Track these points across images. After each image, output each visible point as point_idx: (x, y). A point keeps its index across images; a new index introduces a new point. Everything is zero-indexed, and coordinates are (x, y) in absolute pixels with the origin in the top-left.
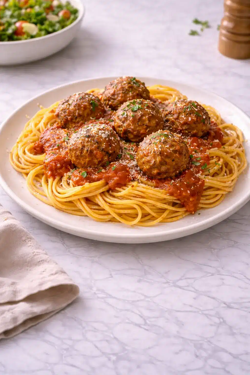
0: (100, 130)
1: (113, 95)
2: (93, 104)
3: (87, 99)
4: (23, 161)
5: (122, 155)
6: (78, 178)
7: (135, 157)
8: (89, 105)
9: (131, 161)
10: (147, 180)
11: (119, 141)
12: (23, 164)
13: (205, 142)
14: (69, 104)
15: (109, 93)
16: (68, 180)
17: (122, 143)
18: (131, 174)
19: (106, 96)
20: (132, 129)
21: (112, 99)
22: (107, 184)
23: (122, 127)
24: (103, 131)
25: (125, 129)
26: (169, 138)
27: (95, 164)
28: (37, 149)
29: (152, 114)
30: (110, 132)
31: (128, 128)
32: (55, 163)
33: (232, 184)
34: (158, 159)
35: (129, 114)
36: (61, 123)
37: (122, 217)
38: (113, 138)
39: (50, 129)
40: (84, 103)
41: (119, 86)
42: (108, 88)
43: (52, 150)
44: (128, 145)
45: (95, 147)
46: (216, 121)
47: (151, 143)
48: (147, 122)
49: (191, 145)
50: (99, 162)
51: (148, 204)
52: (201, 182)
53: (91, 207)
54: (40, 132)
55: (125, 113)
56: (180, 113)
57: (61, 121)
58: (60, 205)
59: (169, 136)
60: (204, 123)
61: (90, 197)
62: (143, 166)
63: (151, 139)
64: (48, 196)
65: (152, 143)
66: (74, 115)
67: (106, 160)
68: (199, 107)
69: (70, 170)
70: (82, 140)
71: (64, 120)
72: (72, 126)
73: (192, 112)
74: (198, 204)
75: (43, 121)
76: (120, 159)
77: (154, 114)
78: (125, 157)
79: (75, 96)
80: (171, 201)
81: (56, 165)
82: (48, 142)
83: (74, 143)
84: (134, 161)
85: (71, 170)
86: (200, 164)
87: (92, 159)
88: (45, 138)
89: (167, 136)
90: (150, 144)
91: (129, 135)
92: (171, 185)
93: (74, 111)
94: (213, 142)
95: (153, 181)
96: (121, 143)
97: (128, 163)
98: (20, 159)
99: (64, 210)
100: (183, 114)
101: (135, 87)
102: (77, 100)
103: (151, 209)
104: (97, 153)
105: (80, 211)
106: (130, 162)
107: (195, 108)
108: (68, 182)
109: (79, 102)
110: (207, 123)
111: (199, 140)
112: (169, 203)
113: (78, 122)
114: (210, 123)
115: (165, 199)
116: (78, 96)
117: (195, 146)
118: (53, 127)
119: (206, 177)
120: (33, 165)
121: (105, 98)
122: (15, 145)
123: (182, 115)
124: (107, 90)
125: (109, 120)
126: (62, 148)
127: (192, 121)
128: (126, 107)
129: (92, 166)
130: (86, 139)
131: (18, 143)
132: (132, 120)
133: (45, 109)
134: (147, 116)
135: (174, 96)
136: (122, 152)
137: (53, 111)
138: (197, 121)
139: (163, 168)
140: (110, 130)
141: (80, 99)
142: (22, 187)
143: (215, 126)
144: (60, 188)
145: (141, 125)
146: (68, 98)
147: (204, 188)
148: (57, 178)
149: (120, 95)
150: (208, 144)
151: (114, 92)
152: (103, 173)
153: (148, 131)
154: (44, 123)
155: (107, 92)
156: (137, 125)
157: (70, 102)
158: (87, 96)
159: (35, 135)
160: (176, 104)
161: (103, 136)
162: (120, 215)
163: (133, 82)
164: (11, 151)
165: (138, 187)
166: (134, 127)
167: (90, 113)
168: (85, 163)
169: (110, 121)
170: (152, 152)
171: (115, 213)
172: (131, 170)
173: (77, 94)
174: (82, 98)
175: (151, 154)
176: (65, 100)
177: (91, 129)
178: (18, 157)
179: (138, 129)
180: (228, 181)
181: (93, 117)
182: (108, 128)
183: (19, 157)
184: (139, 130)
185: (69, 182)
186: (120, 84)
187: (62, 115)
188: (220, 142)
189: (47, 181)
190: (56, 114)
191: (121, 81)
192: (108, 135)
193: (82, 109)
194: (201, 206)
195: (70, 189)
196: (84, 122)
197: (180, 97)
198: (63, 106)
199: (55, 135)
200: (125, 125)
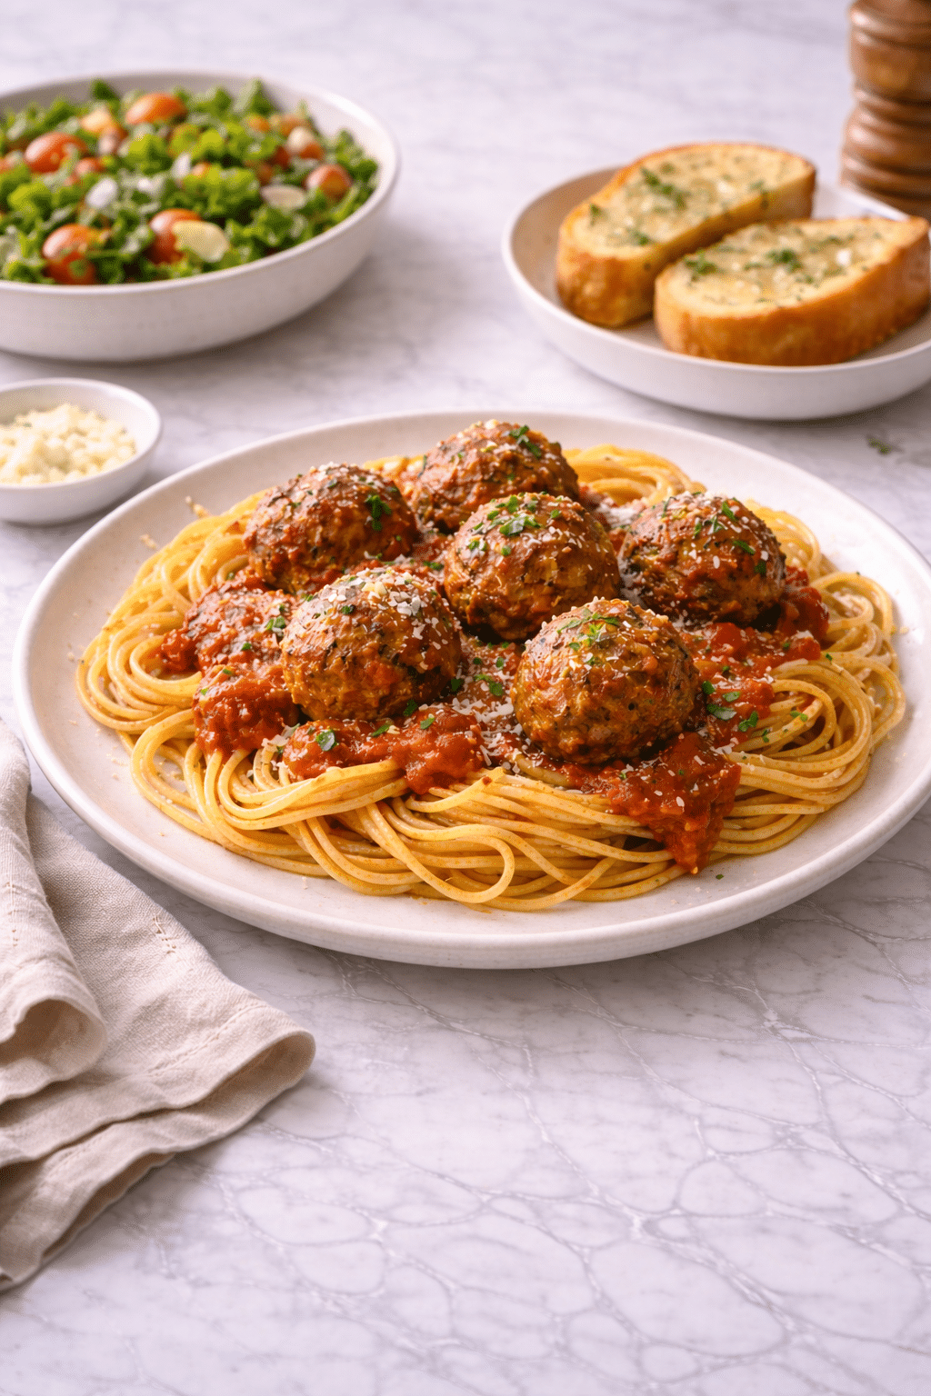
0: (394, 588)
1: (452, 485)
2: (374, 507)
3: (355, 487)
4: (121, 693)
5: (462, 681)
6: (305, 752)
7: (507, 688)
8: (360, 510)
9: (493, 703)
10: (541, 766)
11: (456, 636)
12: (121, 703)
13: (763, 639)
14: (294, 506)
15: (439, 481)
16: (274, 763)
17: (467, 643)
18: (486, 746)
19: (425, 489)
20: (502, 597)
21: (447, 501)
22: (400, 773)
23: (469, 592)
24: (404, 595)
25: (480, 596)
26: (621, 630)
27: (366, 707)
28: (171, 656)
29: (574, 547)
30: (427, 600)
31: (489, 595)
32: (233, 704)
33: (844, 781)
34: (580, 700)
35: (493, 546)
36: (264, 570)
37: (449, 882)
38: (435, 621)
39: (222, 590)
40: (343, 503)
41: (472, 458)
42: (432, 461)
43: (225, 662)
44: (487, 648)
45: (370, 647)
46: (804, 564)
47: (561, 645)
48: (554, 573)
49: (714, 651)
50: (383, 701)
51: (536, 841)
52: (727, 771)
53: (343, 848)
54: (188, 598)
55: (481, 540)
56: (681, 542)
57: (264, 562)
58: (241, 841)
59: (625, 623)
60: (763, 575)
61: (342, 814)
62: (532, 721)
63: (563, 631)
64: (201, 809)
65: (565, 644)
66: (309, 541)
67: (405, 694)
68: (745, 519)
69: (283, 728)
70: (331, 622)
71: (273, 558)
72: (300, 580)
73: (721, 540)
74: (714, 843)
75: (200, 561)
76: (454, 694)
77: (580, 546)
78: (472, 690)
79: (315, 477)
80: (620, 831)
81: (236, 711)
82: (211, 634)
83: (302, 632)
84: (504, 702)
85: (287, 727)
86: (735, 713)
87: (360, 689)
88: (202, 619)
89: (616, 621)
90: (556, 648)
91: (493, 616)
92: (622, 779)
93: (307, 529)
94: (792, 638)
95: (564, 769)
96: (463, 644)
97: (481, 710)
98: (111, 687)
99: (254, 856)
100: (693, 545)
101: (526, 460)
102: (320, 491)
103: (548, 858)
104: (374, 669)
105: (307, 859)
106: (490, 705)
107: (733, 522)
108: (275, 769)
109: (326, 498)
110: (775, 576)
111: (743, 633)
112: (612, 839)
113: (321, 568)
114: (784, 576)
115: (598, 826)
116: (326, 476)
117: (727, 655)
118: (235, 584)
119: (749, 756)
120: (155, 708)
121: (423, 496)
122: (100, 636)
123: (691, 549)
124: (431, 468)
125: (428, 563)
126: (261, 658)
127: (722, 570)
128: (485, 521)
129: (357, 713)
130: (345, 619)
131: (108, 629)
132: (501, 566)
133: (210, 519)
134: (555, 553)
135: (660, 485)
136: (465, 673)
137: (236, 528)
138: (740, 569)
139: (598, 732)
140: (427, 592)
141: (331, 488)
142: (116, 778)
143: (800, 582)
144: (245, 786)
145: (531, 585)
146: (290, 482)
147: (739, 792)
148: (238, 755)
149: (475, 489)
150: (773, 644)
151: (455, 477)
152: (391, 737)
153: (560, 603)
154: (203, 568)
155: (428, 477)
156: (519, 584)
157: (297, 496)
158: (355, 478)
159: (169, 608)
160: (666, 510)
161: (403, 609)
162: (444, 874)
163: (519, 441)
164: (84, 656)
165: (508, 784)
166: (510, 589)
167: (362, 533)
168: (335, 701)
169: (432, 567)
170: (562, 674)
171: (427, 867)
172: (488, 733)
173: (323, 468)
174: (338, 483)
175: (558, 680)
176: (279, 489)
177: (363, 584)
178: (106, 681)
179: (522, 596)
180: (830, 771)
181: (372, 553)
182: (423, 586)
183: (108, 680)
184: (525, 600)
185: (278, 768)
186: (475, 451)
187: (267, 542)
188: (815, 638)
189: (202, 763)
190: (248, 539)
191: (480, 438)
192: (421, 609)
193: (336, 521)
194: (721, 848)
195: (278, 788)
196: (340, 567)
197: (680, 487)
198: (271, 511)
199: (236, 610)
200: (478, 582)
